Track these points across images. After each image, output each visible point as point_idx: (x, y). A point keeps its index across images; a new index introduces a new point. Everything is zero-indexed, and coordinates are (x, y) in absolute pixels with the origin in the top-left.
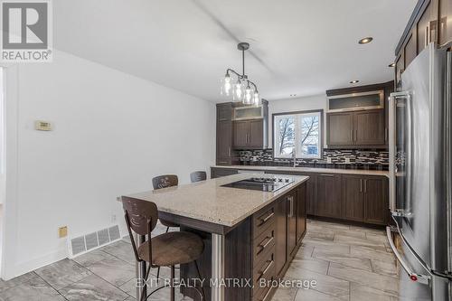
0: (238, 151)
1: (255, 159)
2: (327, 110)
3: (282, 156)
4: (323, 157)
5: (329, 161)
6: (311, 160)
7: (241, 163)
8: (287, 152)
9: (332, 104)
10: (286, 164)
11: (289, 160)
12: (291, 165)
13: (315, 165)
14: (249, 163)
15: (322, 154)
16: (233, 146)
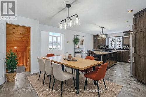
0: (99, 46)
1: (104, 48)
2: (123, 36)
3: (112, 47)
4: (122, 48)
5: (124, 48)
6: (119, 48)
7: (100, 49)
8: (113, 46)
9: (125, 35)
10: (112, 49)
11: (113, 48)
12: (114, 49)
13: (120, 49)
14: (102, 49)
15: (122, 47)
16: (98, 45)
